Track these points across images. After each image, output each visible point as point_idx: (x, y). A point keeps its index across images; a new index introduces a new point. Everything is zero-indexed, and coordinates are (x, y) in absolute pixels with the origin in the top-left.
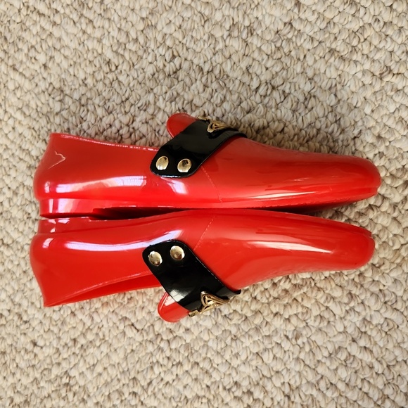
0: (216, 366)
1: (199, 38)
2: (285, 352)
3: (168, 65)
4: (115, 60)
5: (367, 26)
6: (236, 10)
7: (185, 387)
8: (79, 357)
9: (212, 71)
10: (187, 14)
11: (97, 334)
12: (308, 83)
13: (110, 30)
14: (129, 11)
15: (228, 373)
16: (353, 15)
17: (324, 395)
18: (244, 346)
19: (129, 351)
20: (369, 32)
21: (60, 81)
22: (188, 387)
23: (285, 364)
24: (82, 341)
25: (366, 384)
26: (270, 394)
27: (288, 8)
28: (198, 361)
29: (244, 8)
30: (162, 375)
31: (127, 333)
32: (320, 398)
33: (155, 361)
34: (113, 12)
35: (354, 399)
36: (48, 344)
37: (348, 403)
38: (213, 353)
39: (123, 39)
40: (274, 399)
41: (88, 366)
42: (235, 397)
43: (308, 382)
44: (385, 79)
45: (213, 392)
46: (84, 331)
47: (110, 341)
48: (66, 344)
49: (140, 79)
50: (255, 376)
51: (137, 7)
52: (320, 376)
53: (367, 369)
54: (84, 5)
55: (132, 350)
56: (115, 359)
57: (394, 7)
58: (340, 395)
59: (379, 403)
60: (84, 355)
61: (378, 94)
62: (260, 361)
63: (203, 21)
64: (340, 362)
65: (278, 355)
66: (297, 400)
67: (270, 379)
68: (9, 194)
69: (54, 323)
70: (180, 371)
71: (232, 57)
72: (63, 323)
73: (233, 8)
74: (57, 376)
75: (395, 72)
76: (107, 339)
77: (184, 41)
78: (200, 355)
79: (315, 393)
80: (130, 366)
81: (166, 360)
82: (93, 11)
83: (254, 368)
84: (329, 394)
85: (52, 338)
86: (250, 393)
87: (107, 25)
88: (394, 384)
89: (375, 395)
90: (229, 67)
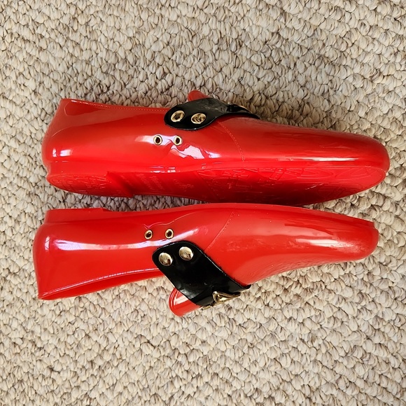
0: (236, 375)
2: (302, 355)
3: (159, 83)
4: (105, 82)
5: (353, 31)
6: (222, 23)
7: (207, 398)
8: (98, 378)
9: (204, 85)
10: (174, 31)
11: (114, 354)
12: (301, 90)
13: (98, 51)
14: (116, 32)
15: (248, 381)
16: (339, 21)
17: (344, 394)
18: (261, 353)
19: (147, 368)
20: (355, 37)
21: (52, 106)
22: (209, 398)
23: (303, 368)
24: (99, 362)
25: (384, 379)
26: (291, 398)
27: (275, 18)
28: (217, 371)
29: (231, 20)
30: (183, 389)
31: (144, 350)
32: (340, 397)
33: (174, 376)
34: (99, 33)
35: (374, 395)
36: (65, 368)
37: (369, 400)
38: (231, 363)
39: (112, 60)
40: (296, 402)
41: (108, 387)
43: (327, 382)
44: (376, 82)
45: (235, 401)
46: (100, 352)
47: (128, 360)
48: (83, 367)
49: (133, 98)
50: (275, 382)
51: (123, 27)
52: (338, 376)
53: (384, 364)
54: (69, 28)
55: (150, 367)
56: (134, 377)
57: (378, 10)
58: (360, 392)
59: (398, 396)
60: (103, 376)
61: (370, 97)
62: (279, 367)
63: (191, 37)
64: (357, 360)
65: (295, 359)
66: (319, 401)
67: (290, 382)
68: (11, 223)
69: (70, 347)
70: (200, 383)
71: (223, 70)
72: (79, 346)
73: (220, 21)
74: (77, 399)
75: (385, 74)
76: (124, 358)
77: (174, 58)
78: (219, 365)
79: (335, 392)
80: (150, 383)
81: (185, 373)
82: (78, 34)
83: (273, 374)
84: (349, 392)
85: (68, 362)
86: (271, 398)
87: (94, 47)
89: (394, 389)
90: (221, 80)
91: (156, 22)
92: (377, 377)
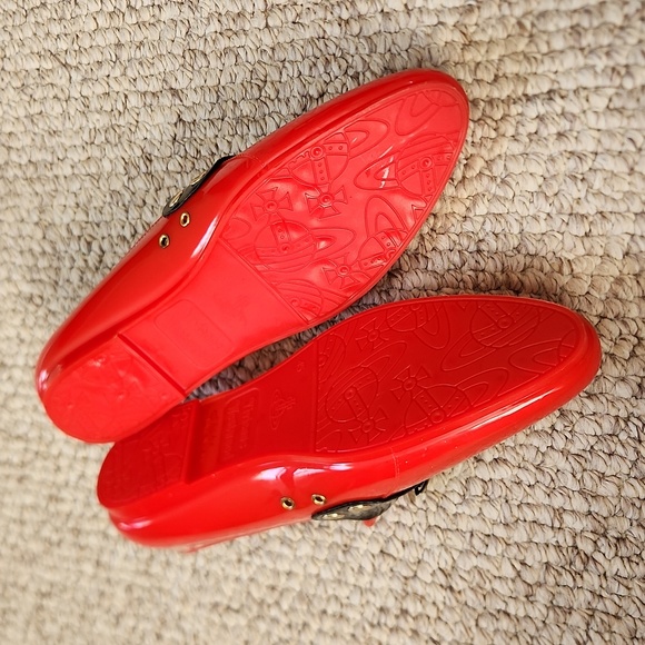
0: (347, 601)
1: (101, 204)
2: (411, 528)
3: (89, 258)
4: (36, 292)
5: (257, 66)
6: (119, 145)
10: (75, 186)
13: (13, 260)
14: (21, 225)
15: (364, 602)
16: (237, 64)
17: (488, 557)
18: (361, 552)
23: (421, 546)
25: (525, 508)
26: (428, 599)
27: (169, 105)
28: (323, 606)
29: (126, 137)
32: (486, 564)
34: (5, 237)
35: (525, 540)
37: (522, 550)
38: (333, 585)
39: (31, 262)
40: (437, 602)
42: (391, 630)
43: (461, 552)
45: (362, 640)
49: (71, 294)
50: (397, 585)
51: (25, 215)
52: (468, 535)
53: (515, 487)
57: (270, 24)
58: (507, 545)
62: (391, 561)
63: (95, 183)
64: (480, 499)
65: (406, 539)
66: (462, 585)
67: (415, 577)
73: (116, 145)
77: (90, 220)
79: (475, 561)
83: (390, 574)
84: (491, 551)
86: (404, 612)
87: (7, 257)
88: (560, 488)
89: (545, 517)
90: (149, 214)
91: (53, 187)
92: (515, 510)
